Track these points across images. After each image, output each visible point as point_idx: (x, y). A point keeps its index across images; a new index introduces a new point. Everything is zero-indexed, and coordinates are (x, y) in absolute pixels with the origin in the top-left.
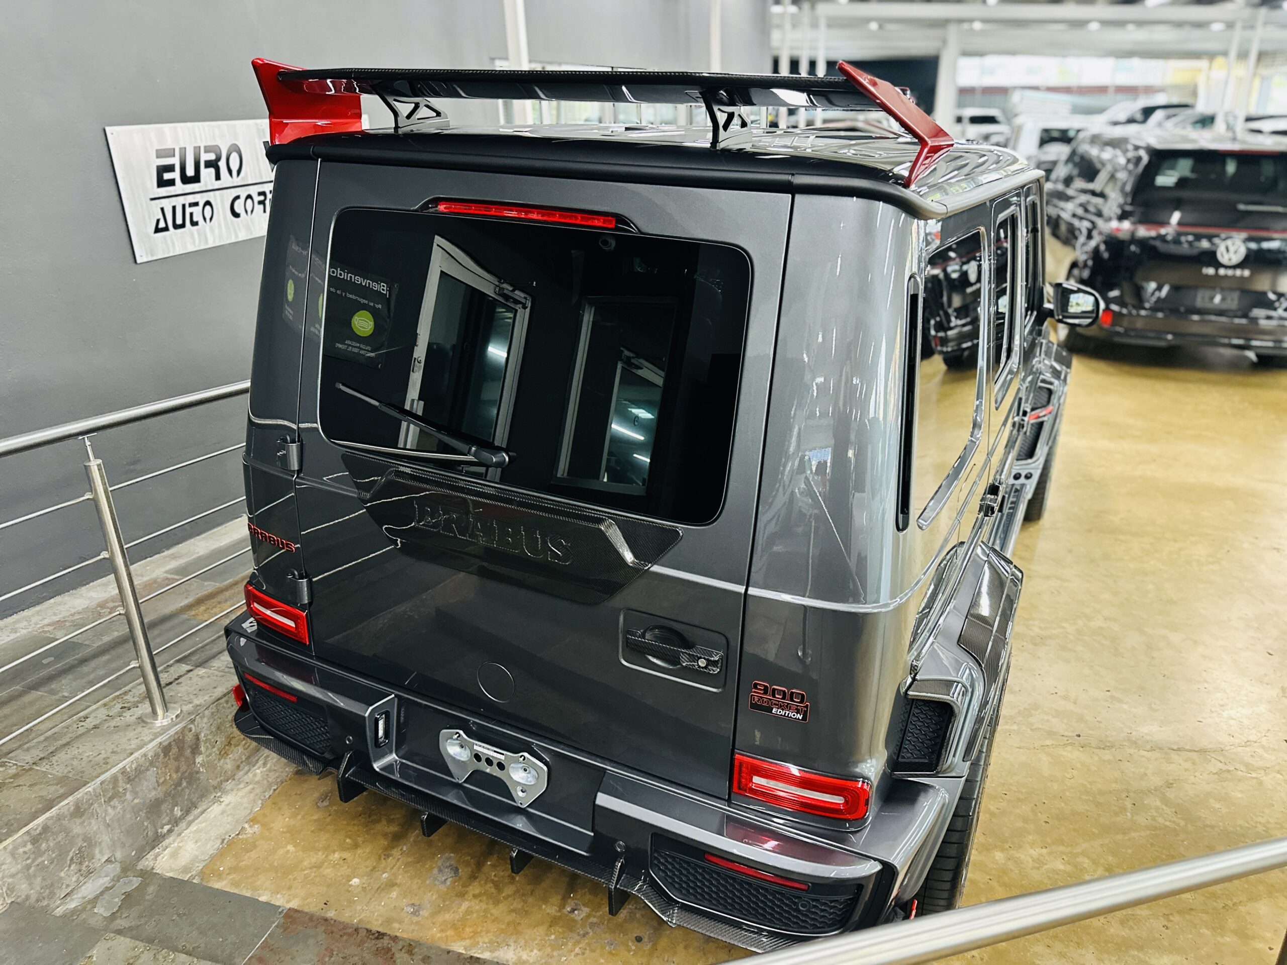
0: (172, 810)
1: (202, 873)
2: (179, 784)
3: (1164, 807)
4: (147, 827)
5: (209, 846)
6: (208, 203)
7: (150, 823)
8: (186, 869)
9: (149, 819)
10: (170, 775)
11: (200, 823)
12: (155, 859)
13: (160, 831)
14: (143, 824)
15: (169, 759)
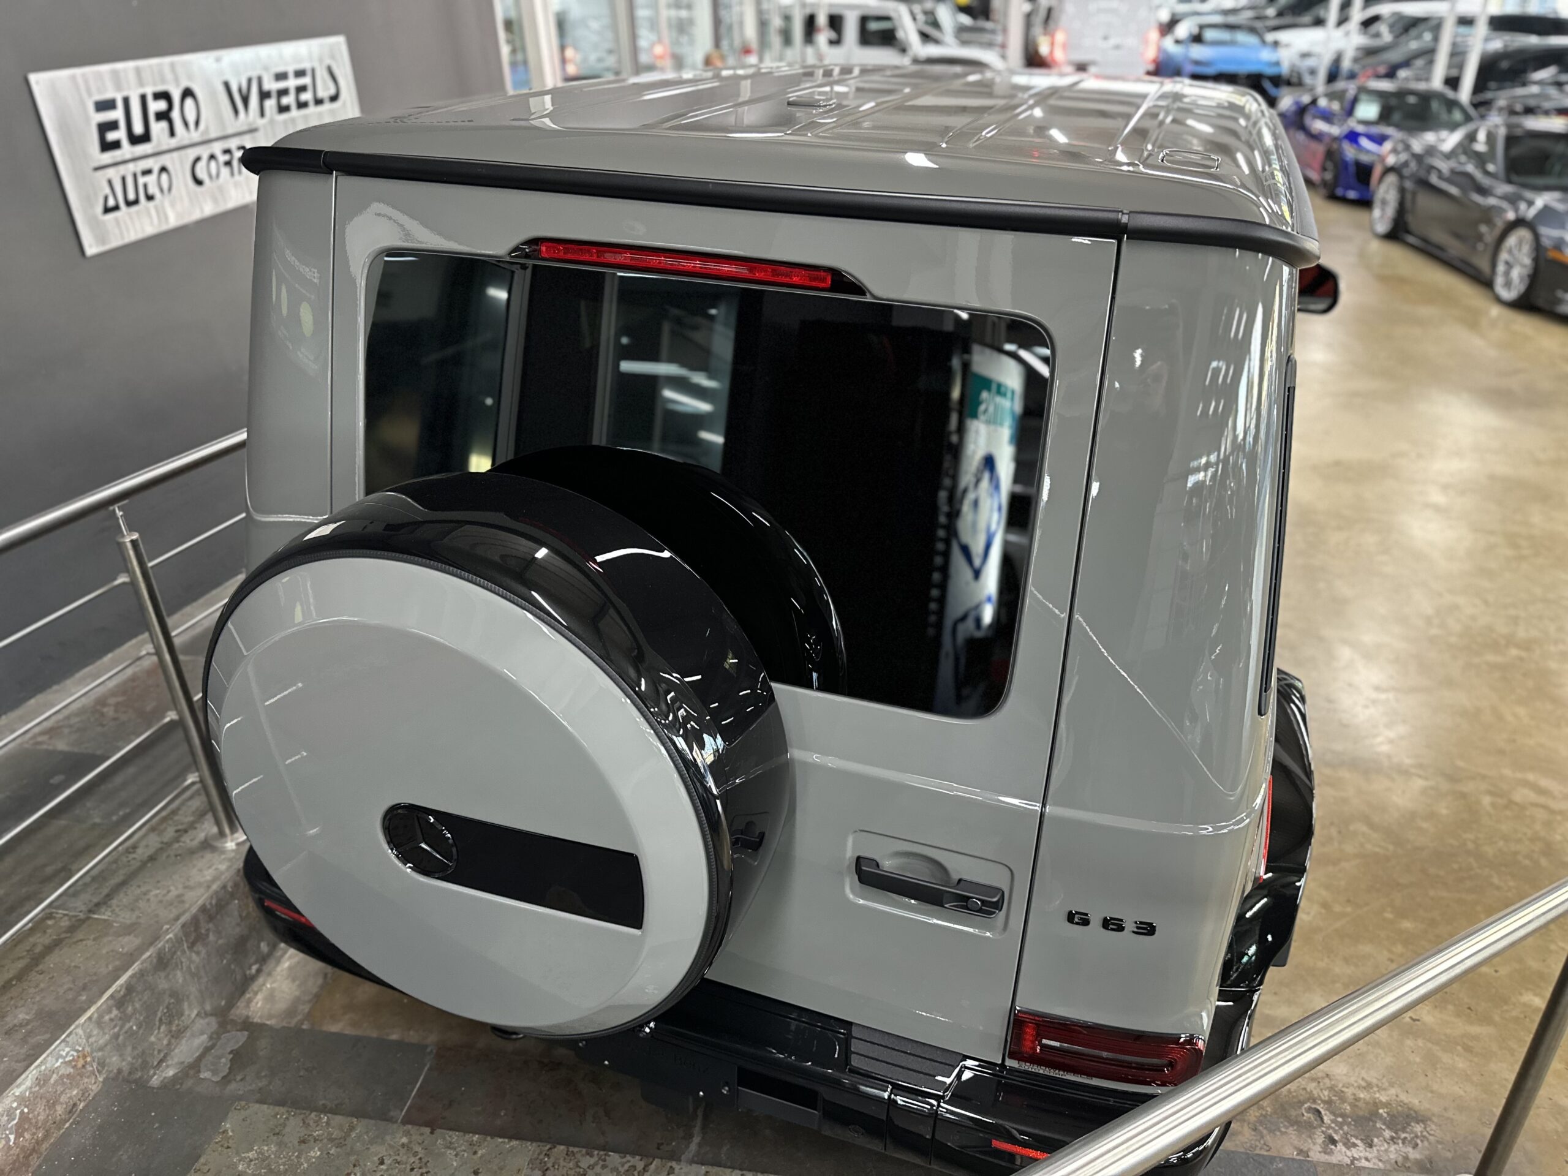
0: (259, 947)
1: (309, 1016)
4: (234, 970)
6: (163, 169)
7: (237, 965)
8: (291, 1012)
9: (235, 960)
12: (248, 1006)
13: (248, 972)
14: (230, 967)
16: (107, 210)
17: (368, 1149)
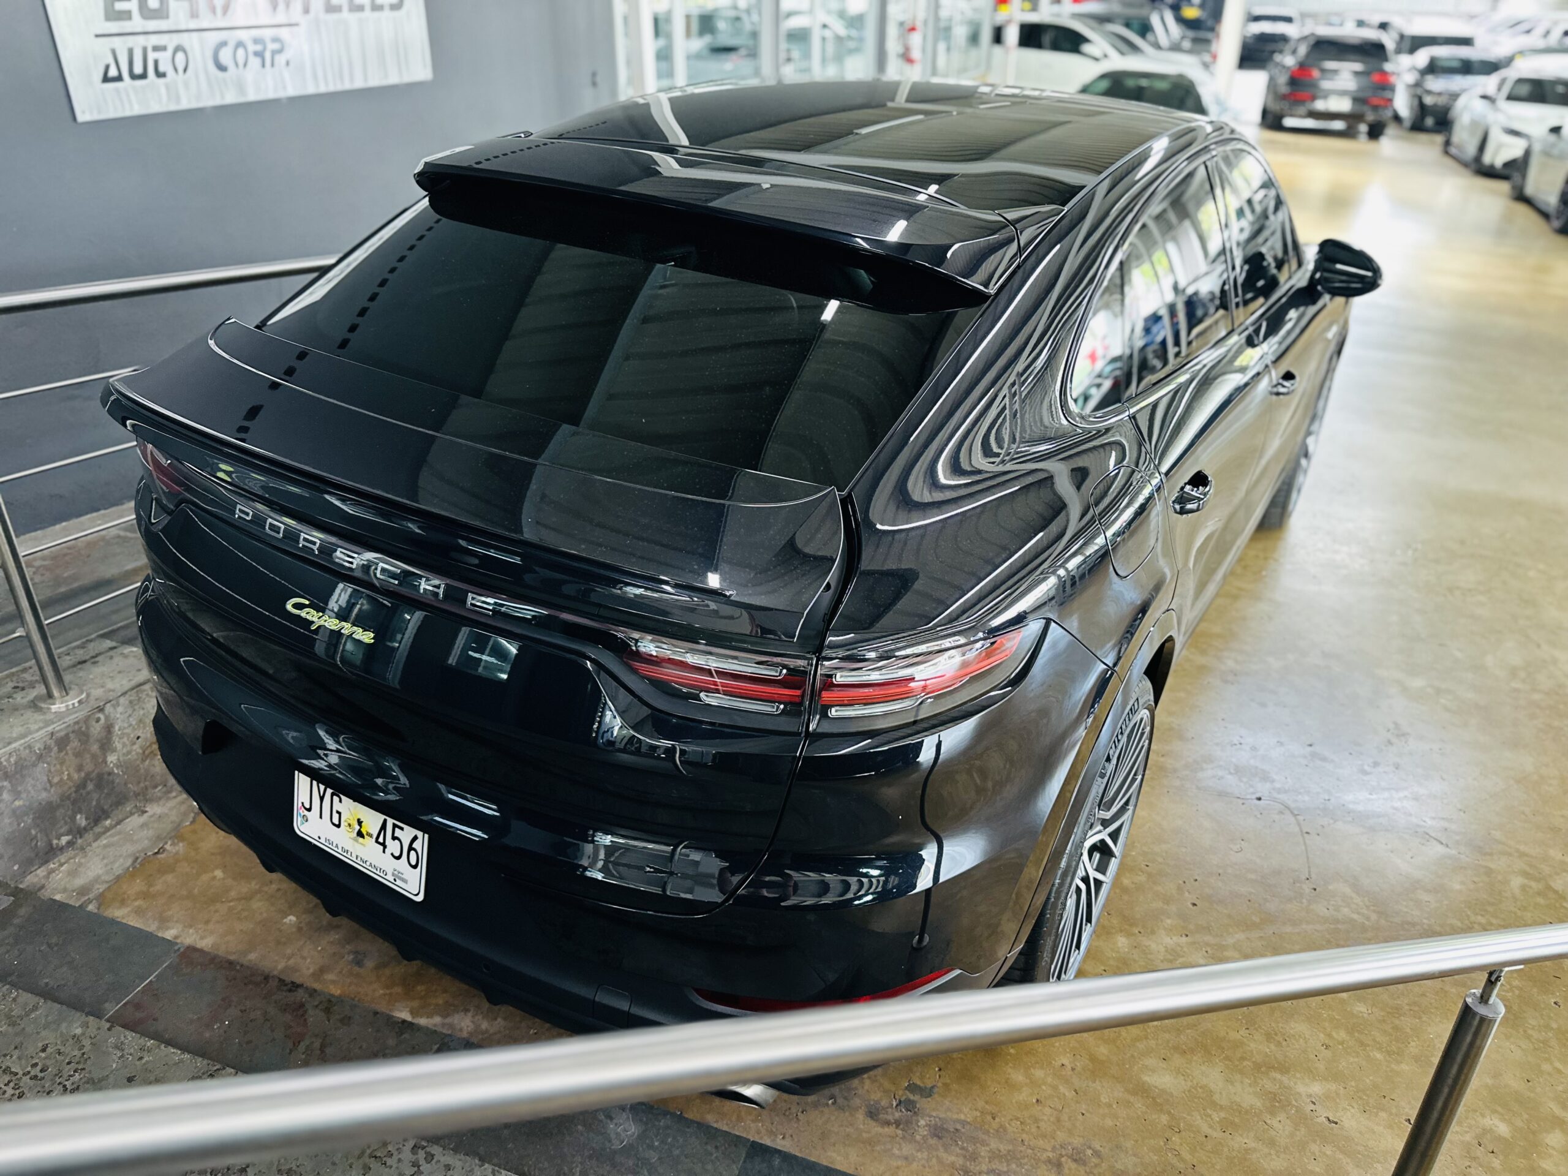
0: (73, 818)
1: (101, 899)
2: (82, 785)
3: (1354, 895)
4: (36, 837)
5: (117, 864)
6: (178, 48)
7: (41, 831)
8: (83, 891)
9: (38, 826)
10: (68, 775)
11: (112, 836)
12: (47, 877)
13: (55, 842)
14: (30, 833)
15: (67, 754)
16: (106, 79)
17: (38, 1033)
